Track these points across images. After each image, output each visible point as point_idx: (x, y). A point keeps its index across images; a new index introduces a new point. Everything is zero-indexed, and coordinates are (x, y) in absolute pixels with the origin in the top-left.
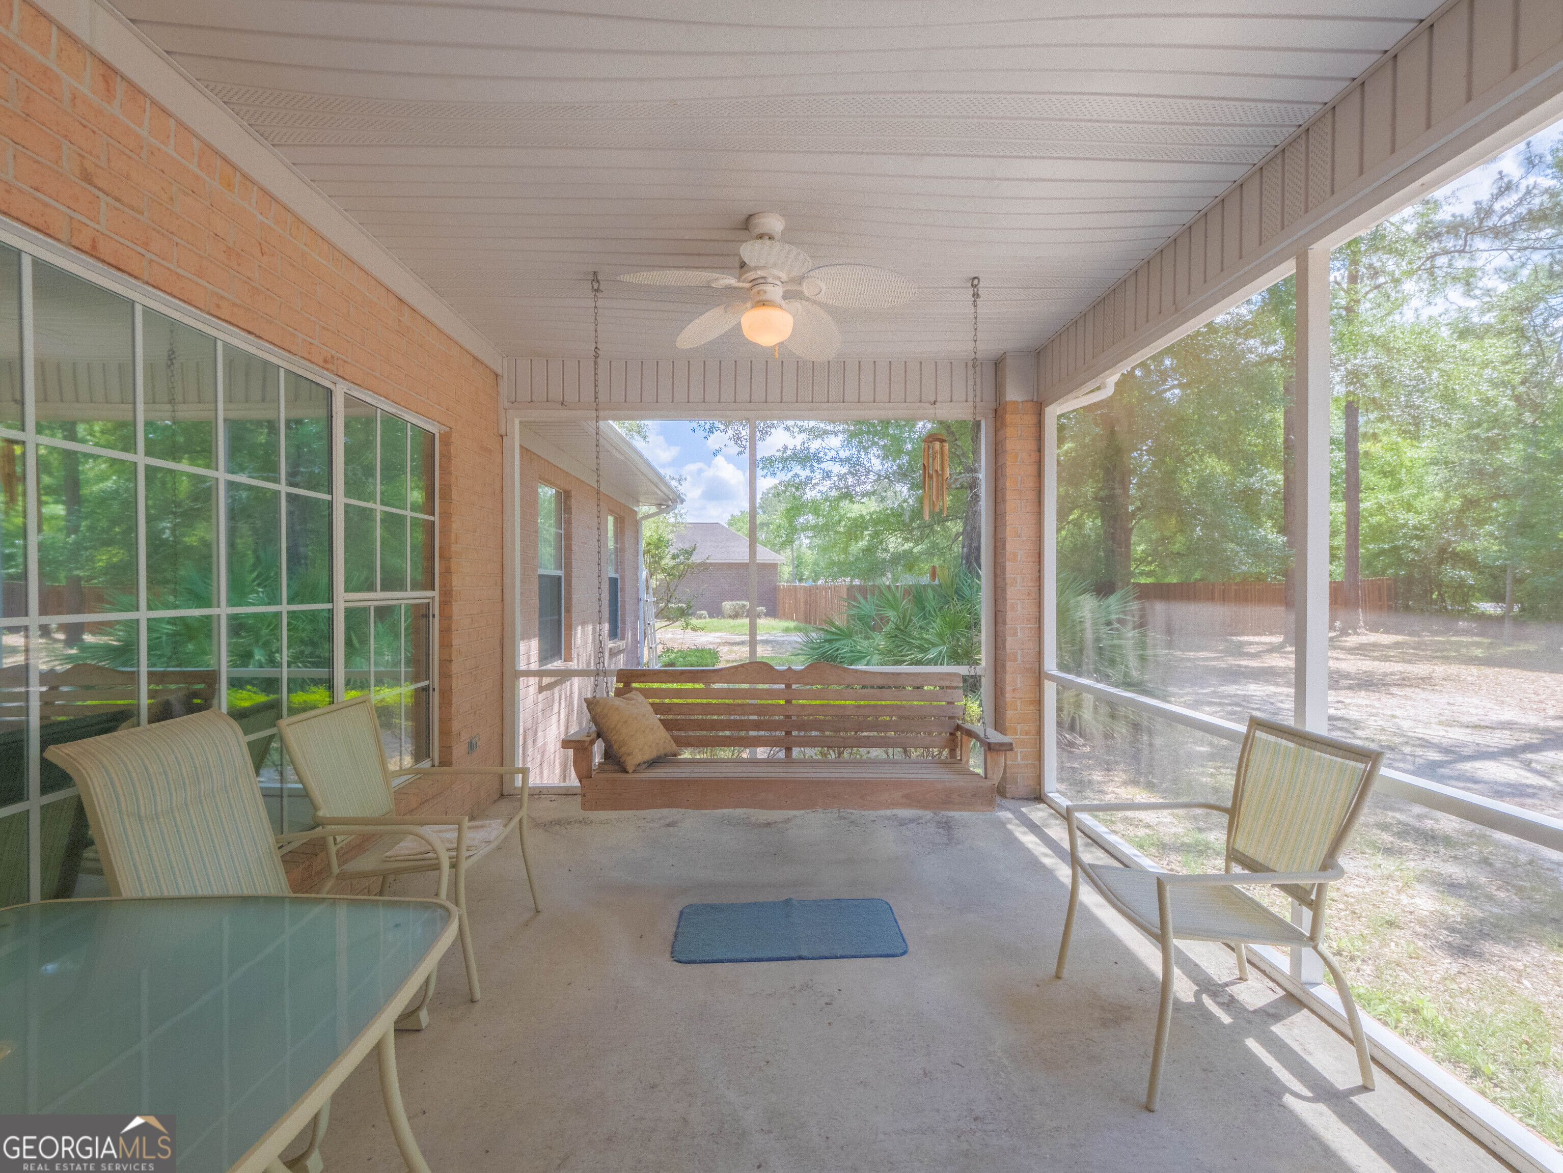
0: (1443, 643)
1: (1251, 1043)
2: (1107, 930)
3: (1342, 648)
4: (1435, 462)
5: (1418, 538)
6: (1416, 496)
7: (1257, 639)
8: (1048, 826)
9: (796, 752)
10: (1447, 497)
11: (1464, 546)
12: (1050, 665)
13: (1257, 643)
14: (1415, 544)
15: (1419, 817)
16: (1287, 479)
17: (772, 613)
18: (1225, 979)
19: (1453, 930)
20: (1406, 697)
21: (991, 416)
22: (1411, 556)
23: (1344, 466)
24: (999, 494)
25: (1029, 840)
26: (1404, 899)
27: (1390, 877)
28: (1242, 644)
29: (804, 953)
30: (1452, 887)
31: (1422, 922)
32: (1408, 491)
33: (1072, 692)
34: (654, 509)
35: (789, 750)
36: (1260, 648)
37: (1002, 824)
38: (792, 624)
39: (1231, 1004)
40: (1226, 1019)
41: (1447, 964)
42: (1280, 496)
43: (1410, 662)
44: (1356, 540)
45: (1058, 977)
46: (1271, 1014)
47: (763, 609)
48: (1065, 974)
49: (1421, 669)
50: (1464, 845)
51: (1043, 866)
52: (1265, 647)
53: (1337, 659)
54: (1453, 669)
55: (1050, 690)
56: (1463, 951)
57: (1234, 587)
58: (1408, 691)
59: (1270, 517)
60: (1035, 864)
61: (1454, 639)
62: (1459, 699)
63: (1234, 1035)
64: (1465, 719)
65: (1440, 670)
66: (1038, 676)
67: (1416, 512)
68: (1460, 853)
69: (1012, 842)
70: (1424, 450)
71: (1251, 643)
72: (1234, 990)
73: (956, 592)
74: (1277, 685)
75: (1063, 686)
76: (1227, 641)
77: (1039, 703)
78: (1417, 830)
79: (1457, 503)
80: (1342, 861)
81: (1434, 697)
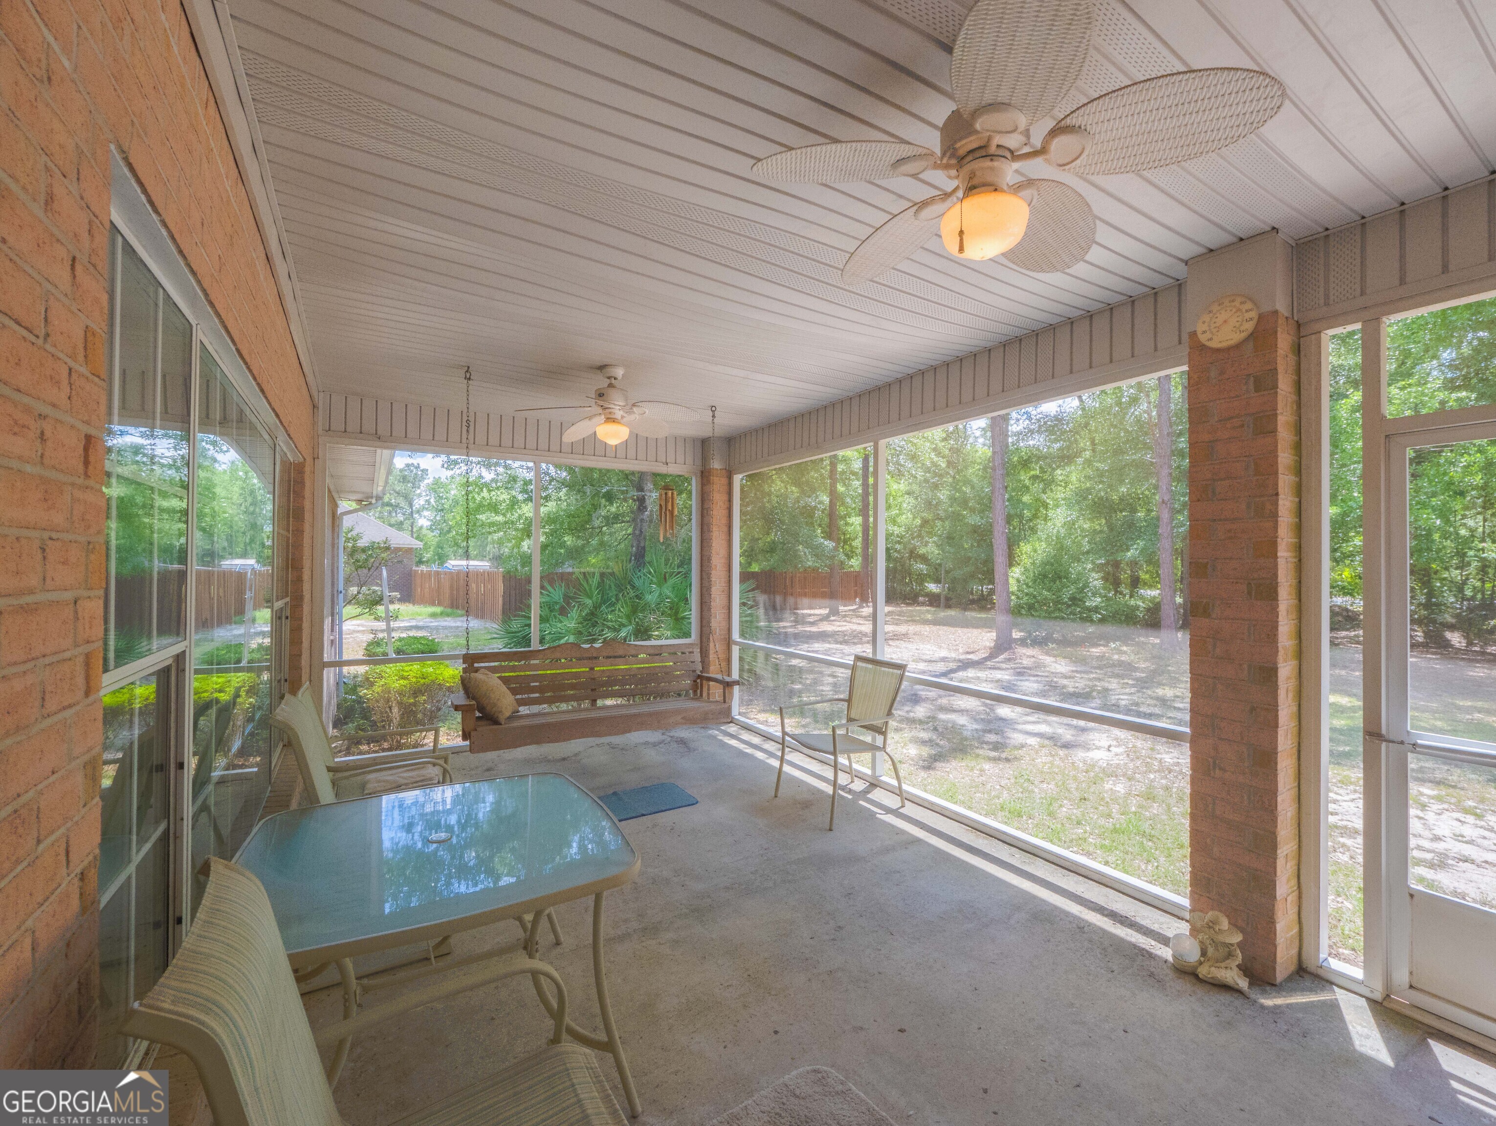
0: (912, 611)
1: (861, 802)
2: (790, 775)
3: (861, 617)
4: (908, 493)
5: (899, 543)
6: (898, 515)
7: (812, 612)
8: (740, 734)
9: (600, 703)
10: (914, 518)
11: (922, 551)
12: (736, 636)
13: (814, 615)
14: (898, 547)
15: (908, 712)
16: (831, 501)
17: (408, 597)
18: (845, 784)
19: (924, 761)
20: (897, 647)
21: (699, 475)
22: (896, 555)
23: (860, 491)
24: (705, 527)
25: (733, 742)
26: (905, 751)
27: (897, 742)
28: (804, 616)
29: (644, 813)
30: (924, 742)
31: (912, 760)
32: (895, 512)
33: (751, 652)
34: (354, 505)
35: (594, 701)
36: (816, 618)
37: (714, 737)
38: (438, 609)
39: (850, 791)
40: (850, 797)
41: (923, 774)
42: (826, 512)
43: (897, 624)
44: (867, 544)
45: (776, 796)
46: (866, 792)
47: (397, 594)
48: (779, 795)
49: (902, 629)
50: (927, 723)
51: (747, 753)
52: (818, 618)
53: (859, 624)
54: (918, 628)
55: (736, 651)
56: (928, 768)
57: (798, 575)
58: (897, 643)
59: (820, 525)
60: (741, 753)
61: (918, 608)
62: (922, 646)
63: (854, 802)
64: (924, 657)
65: (912, 628)
66: (728, 642)
67: (899, 526)
68: (925, 727)
69: (724, 745)
70: (903, 486)
71: (810, 615)
72: (850, 786)
73: (629, 583)
74: (829, 643)
75: (744, 649)
76: (795, 613)
77: (729, 660)
78: (907, 718)
79: (918, 522)
80: (894, 712)
81: (910, 646)
